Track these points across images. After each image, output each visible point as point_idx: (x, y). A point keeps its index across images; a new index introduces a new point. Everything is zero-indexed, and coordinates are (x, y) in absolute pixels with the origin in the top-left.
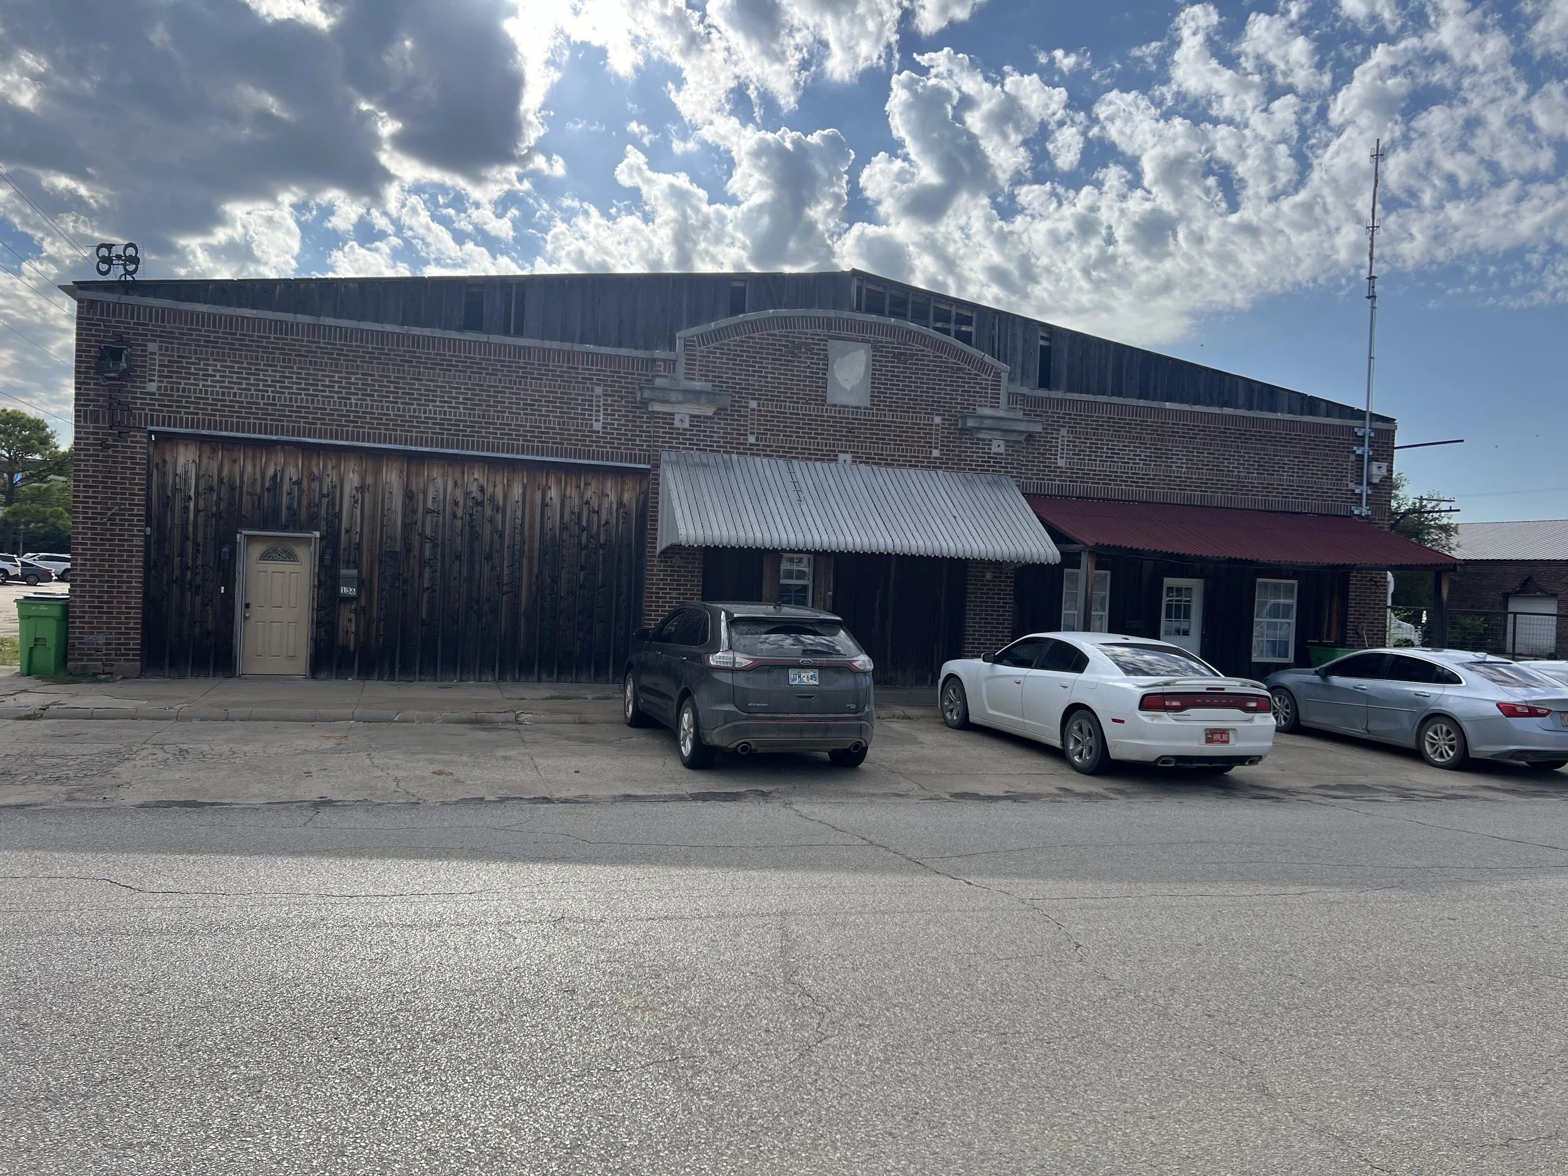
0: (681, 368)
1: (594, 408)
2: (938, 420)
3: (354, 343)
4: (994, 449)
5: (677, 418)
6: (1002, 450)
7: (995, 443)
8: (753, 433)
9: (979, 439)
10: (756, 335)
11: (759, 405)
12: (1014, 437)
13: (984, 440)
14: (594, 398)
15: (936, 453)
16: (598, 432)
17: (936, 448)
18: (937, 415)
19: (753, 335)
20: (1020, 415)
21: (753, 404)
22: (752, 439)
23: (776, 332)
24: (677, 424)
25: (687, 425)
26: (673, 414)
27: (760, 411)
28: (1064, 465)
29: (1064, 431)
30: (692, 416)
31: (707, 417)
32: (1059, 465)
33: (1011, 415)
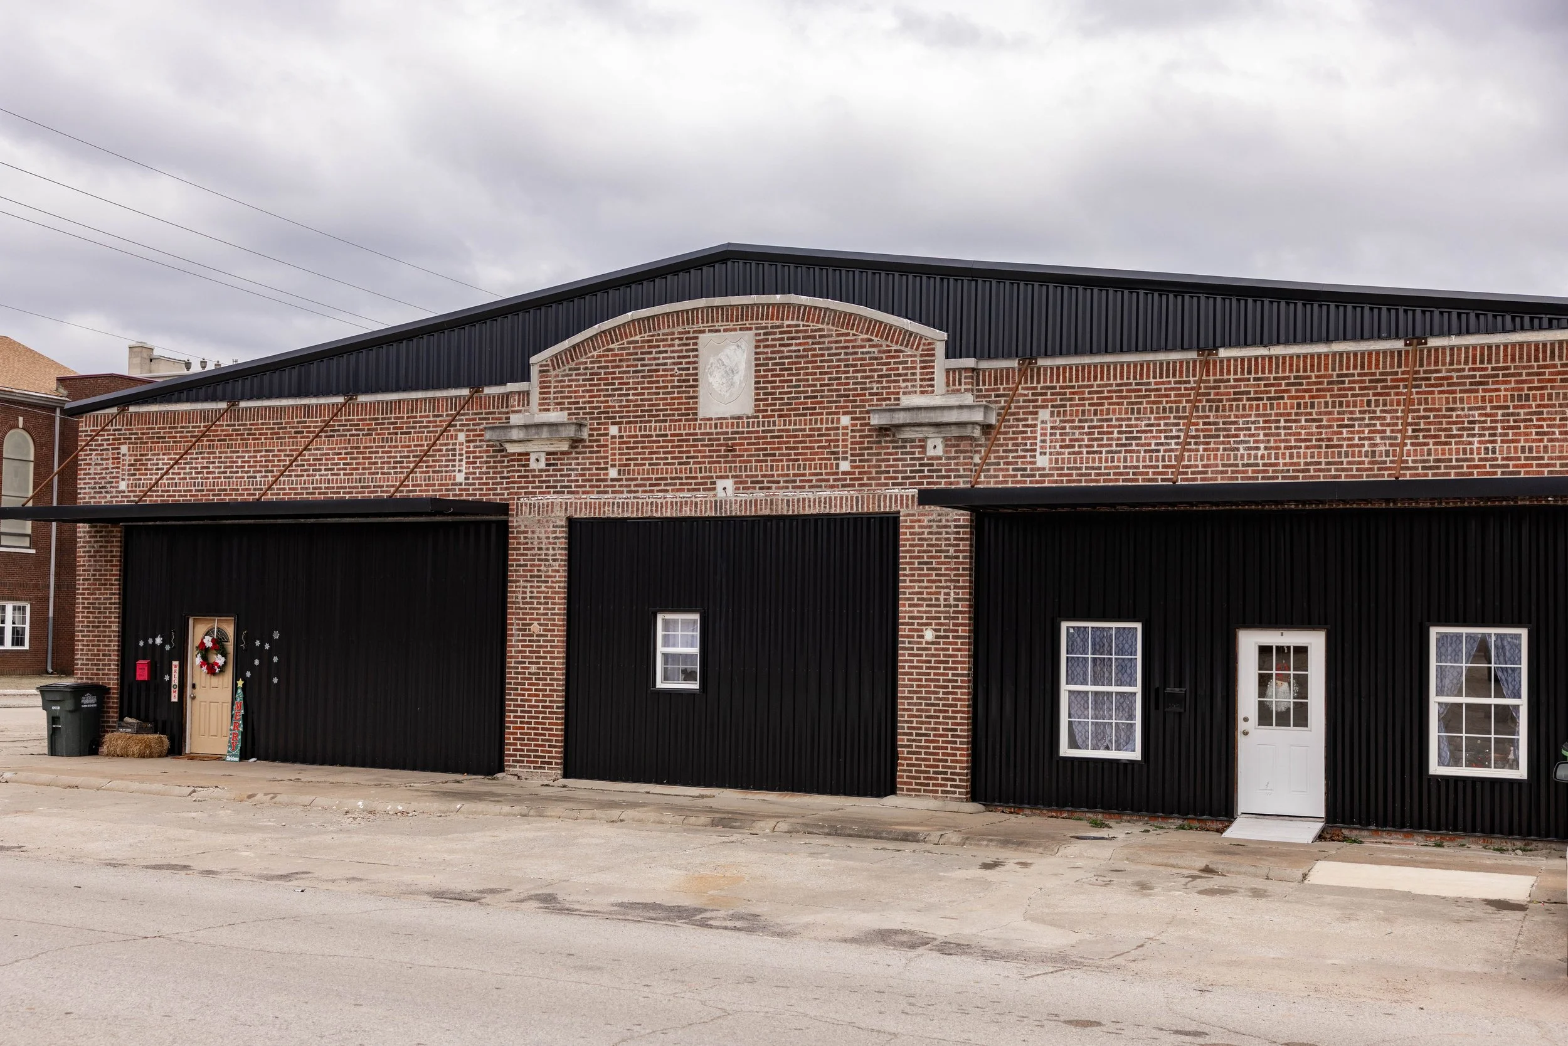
0: (535, 398)
1: (457, 458)
2: (845, 420)
3: (260, 421)
4: (930, 452)
5: (533, 457)
6: (939, 451)
7: (930, 444)
8: (613, 466)
9: (905, 440)
10: (615, 346)
11: (620, 431)
12: (955, 432)
13: (913, 441)
14: (458, 447)
15: (845, 466)
16: (461, 484)
17: (845, 459)
18: (845, 413)
19: (611, 346)
20: (969, 399)
21: (614, 430)
22: (613, 473)
23: (637, 338)
24: (533, 465)
25: (542, 465)
26: (528, 454)
27: (621, 437)
28: (1047, 465)
29: (1044, 414)
30: (548, 454)
31: (563, 453)
32: (1039, 465)
33: (953, 400)
